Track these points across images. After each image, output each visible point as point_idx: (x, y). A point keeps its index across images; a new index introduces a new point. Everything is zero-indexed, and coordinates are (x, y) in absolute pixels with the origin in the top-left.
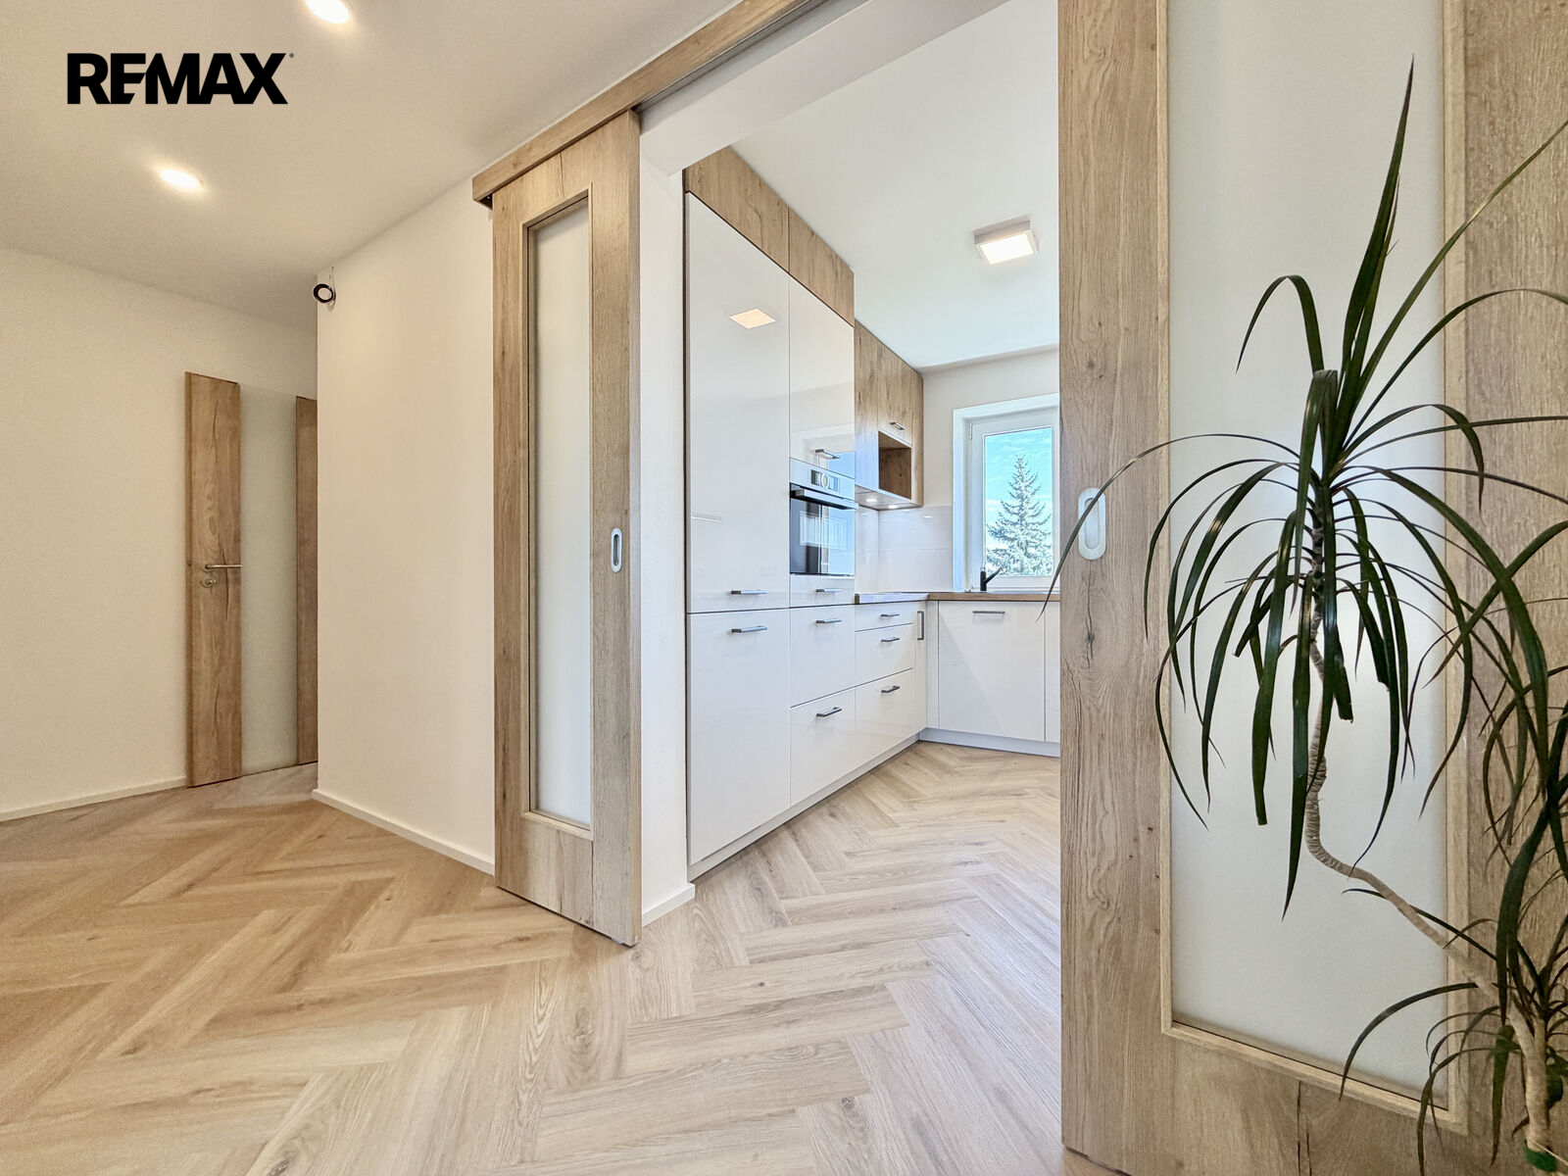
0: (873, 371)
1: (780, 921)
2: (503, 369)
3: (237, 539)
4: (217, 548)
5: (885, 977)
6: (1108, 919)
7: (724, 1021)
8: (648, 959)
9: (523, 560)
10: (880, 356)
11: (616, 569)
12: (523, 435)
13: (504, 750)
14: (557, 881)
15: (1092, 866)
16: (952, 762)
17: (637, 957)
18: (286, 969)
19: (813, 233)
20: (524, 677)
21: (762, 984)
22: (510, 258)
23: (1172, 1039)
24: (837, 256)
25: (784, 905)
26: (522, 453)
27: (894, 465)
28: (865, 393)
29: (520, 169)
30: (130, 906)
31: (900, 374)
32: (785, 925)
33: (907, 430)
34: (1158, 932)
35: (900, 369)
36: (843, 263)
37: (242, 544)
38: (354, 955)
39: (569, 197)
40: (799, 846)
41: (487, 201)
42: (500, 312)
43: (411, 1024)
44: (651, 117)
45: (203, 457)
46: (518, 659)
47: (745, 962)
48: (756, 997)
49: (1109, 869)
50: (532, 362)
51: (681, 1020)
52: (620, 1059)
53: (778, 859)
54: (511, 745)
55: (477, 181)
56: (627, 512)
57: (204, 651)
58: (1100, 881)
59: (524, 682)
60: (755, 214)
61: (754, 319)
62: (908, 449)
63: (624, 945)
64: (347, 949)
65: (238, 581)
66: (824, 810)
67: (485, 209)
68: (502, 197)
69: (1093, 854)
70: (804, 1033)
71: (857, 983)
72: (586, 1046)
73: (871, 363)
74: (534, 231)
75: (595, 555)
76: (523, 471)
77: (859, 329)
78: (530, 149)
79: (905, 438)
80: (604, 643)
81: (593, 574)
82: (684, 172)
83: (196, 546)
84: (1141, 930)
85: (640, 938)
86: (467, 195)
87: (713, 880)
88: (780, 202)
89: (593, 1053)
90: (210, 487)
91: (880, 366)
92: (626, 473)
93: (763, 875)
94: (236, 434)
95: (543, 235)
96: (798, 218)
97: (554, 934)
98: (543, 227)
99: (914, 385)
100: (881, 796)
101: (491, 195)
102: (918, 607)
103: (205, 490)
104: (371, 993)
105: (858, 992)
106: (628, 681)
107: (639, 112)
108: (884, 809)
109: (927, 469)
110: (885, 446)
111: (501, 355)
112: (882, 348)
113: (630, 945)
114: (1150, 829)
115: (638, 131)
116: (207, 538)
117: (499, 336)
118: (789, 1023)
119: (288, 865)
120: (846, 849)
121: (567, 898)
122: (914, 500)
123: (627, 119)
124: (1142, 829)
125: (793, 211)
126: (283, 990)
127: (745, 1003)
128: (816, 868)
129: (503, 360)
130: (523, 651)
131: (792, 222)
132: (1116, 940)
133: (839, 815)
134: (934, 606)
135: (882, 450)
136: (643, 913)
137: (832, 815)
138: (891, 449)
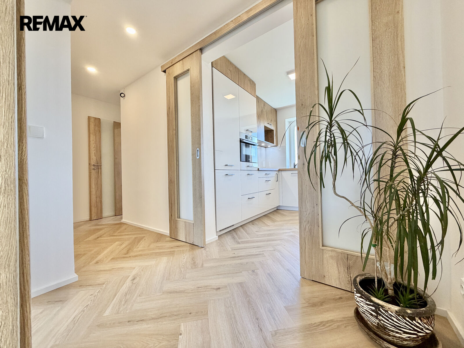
0: (262, 109)
1: (239, 243)
2: (169, 112)
3: (101, 158)
4: (96, 160)
5: (263, 252)
6: (308, 225)
7: (226, 259)
8: (207, 249)
9: (175, 158)
10: (264, 105)
11: (198, 158)
12: (174, 128)
13: (171, 204)
14: (185, 234)
15: (305, 214)
16: (285, 214)
17: (205, 249)
18: (125, 251)
19: (244, 74)
20: (176, 186)
21: (234, 253)
22: (171, 85)
23: (322, 249)
24: (251, 80)
25: (240, 241)
26: (175, 132)
27: (269, 134)
28: (260, 116)
29: (173, 64)
30: (85, 241)
31: (270, 110)
32: (240, 244)
33: (272, 125)
34: (319, 227)
35: (270, 109)
36: (252, 81)
37: (102, 159)
38: (139, 249)
39: (185, 70)
40: (244, 230)
41: (165, 71)
42: (168, 98)
43: (155, 259)
44: (204, 51)
45: (92, 138)
46: (174, 181)
47: (230, 250)
48: (234, 255)
49: (309, 215)
50: (176, 110)
51: (216, 259)
52: (202, 264)
53: (239, 232)
54: (173, 203)
55: (162, 67)
56: (200, 144)
57: (93, 186)
58: (307, 217)
59: (176, 187)
60: (229, 71)
61: (230, 97)
62: (273, 130)
63: (202, 247)
64: (138, 248)
65: (101, 169)
66: (251, 223)
67: (164, 73)
68: (168, 71)
69: (305, 212)
70: (244, 261)
71: (257, 253)
72: (195, 263)
73: (262, 107)
74: (176, 78)
75: (193, 155)
76: (175, 136)
77: (258, 98)
78: (175, 59)
79: (272, 127)
80: (195, 176)
81: (192, 159)
82: (212, 62)
83: (91, 160)
84: (315, 227)
85: (205, 246)
86: (160, 70)
87: (222, 236)
88: (236, 67)
89: (197, 264)
90: (94, 145)
91: (264, 108)
92: (200, 135)
93: (235, 235)
94: (100, 131)
95: (178, 79)
96: (240, 71)
97: (185, 246)
98: (178, 78)
99: (274, 112)
100: (266, 221)
101: (165, 70)
102: (276, 172)
103: (93, 146)
104: (145, 255)
105: (257, 255)
106: (201, 184)
107: (201, 50)
108: (266, 223)
109: (278, 135)
110: (266, 130)
111: (169, 108)
112: (265, 103)
113: (203, 247)
114: (317, 204)
115: (201, 54)
116: (94, 157)
117: (168, 104)
118: (241, 259)
119: (119, 234)
120: (256, 230)
121: (188, 238)
122: (275, 144)
123: (199, 52)
124: (315, 205)
125: (239, 69)
126: (125, 254)
127: (231, 256)
128: (248, 234)
129: (169, 110)
130: (176, 180)
131: (239, 72)
132: (311, 229)
133: (254, 224)
134: (280, 172)
135: (265, 131)
136: (206, 241)
137: (253, 224)
138: (268, 131)
